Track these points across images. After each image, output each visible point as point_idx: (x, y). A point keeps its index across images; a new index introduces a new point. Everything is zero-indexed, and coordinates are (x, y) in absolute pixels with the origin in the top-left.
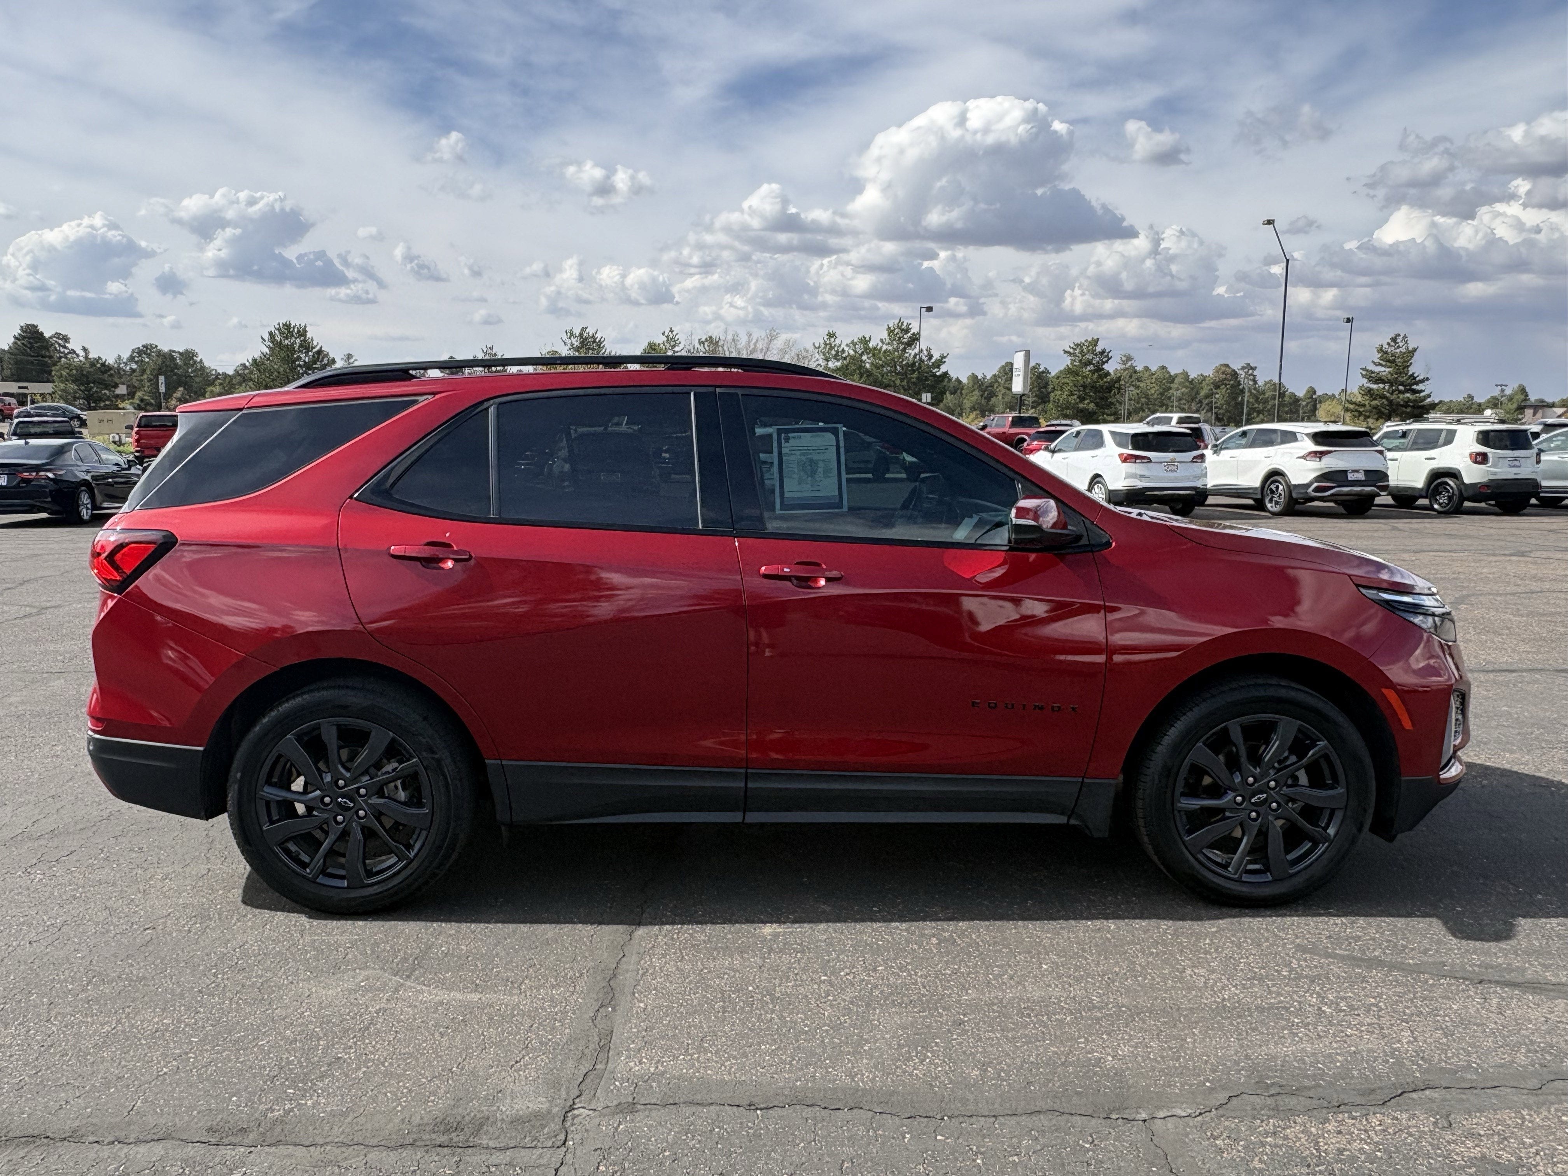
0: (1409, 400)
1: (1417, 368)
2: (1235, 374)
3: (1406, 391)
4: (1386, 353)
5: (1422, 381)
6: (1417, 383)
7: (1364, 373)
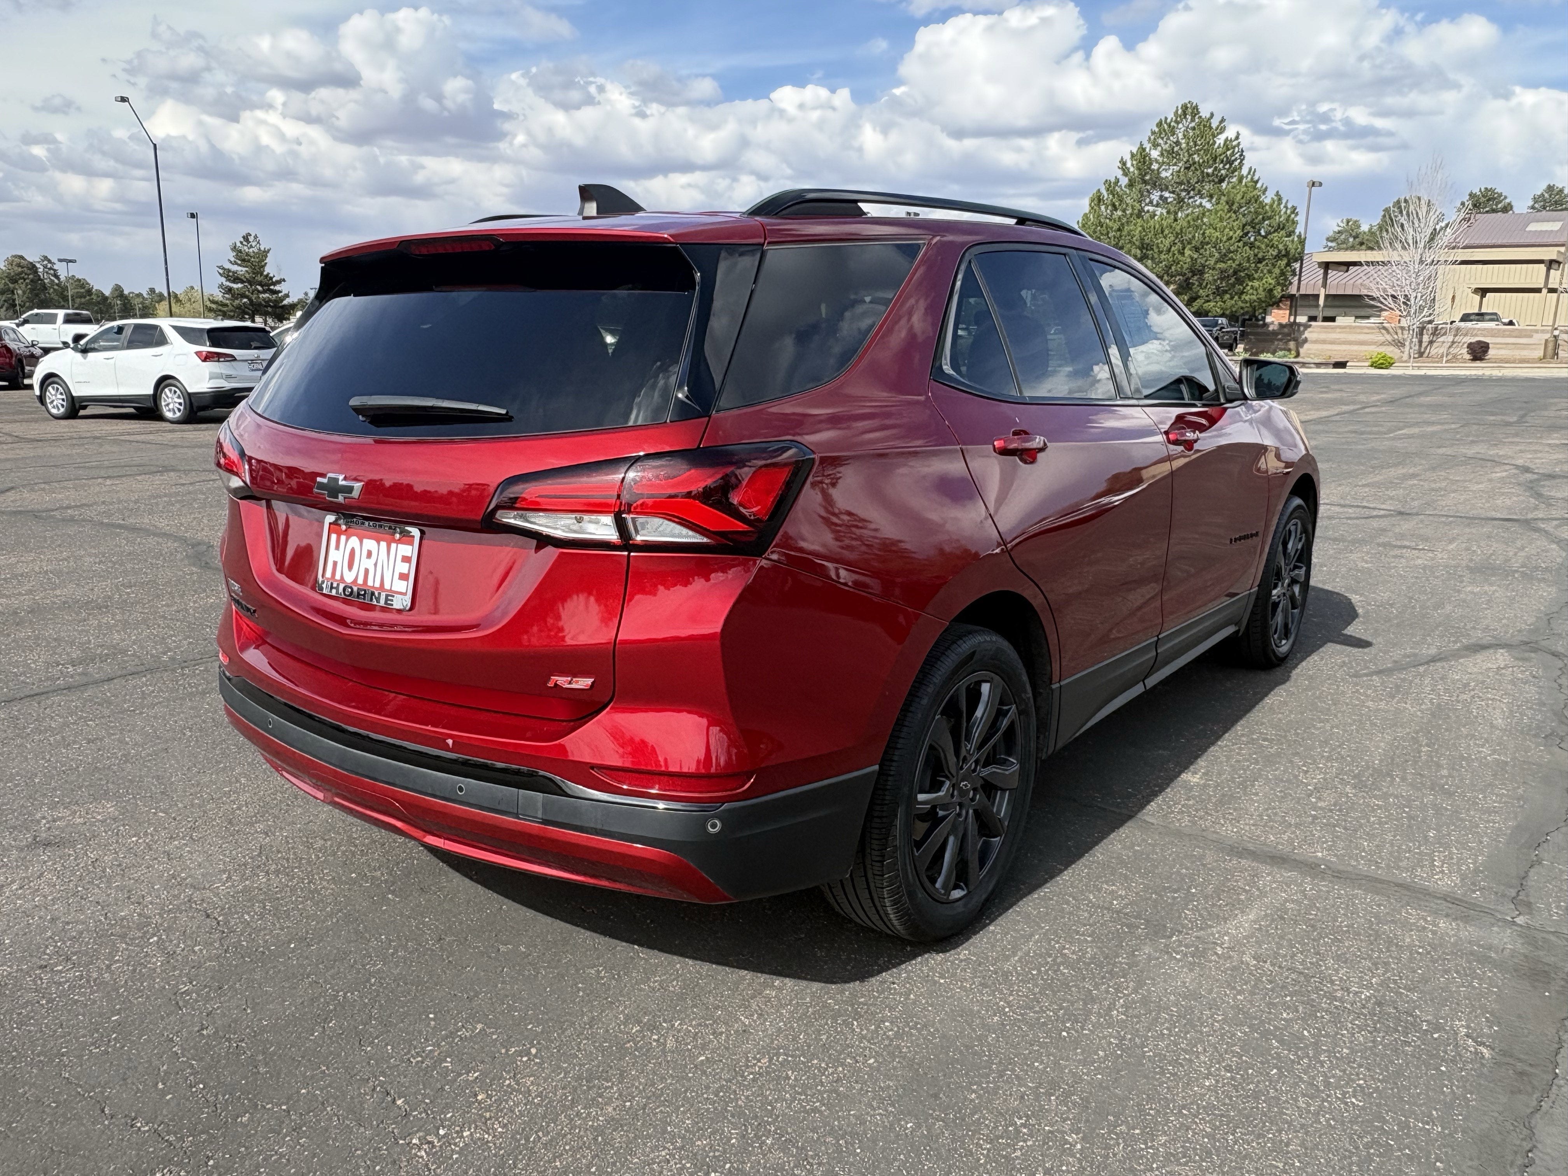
0: (270, 300)
1: (270, 269)
2: (33, 267)
3: (264, 292)
4: (240, 251)
5: (279, 282)
6: (275, 284)
7: (221, 271)
